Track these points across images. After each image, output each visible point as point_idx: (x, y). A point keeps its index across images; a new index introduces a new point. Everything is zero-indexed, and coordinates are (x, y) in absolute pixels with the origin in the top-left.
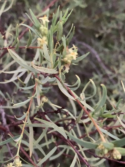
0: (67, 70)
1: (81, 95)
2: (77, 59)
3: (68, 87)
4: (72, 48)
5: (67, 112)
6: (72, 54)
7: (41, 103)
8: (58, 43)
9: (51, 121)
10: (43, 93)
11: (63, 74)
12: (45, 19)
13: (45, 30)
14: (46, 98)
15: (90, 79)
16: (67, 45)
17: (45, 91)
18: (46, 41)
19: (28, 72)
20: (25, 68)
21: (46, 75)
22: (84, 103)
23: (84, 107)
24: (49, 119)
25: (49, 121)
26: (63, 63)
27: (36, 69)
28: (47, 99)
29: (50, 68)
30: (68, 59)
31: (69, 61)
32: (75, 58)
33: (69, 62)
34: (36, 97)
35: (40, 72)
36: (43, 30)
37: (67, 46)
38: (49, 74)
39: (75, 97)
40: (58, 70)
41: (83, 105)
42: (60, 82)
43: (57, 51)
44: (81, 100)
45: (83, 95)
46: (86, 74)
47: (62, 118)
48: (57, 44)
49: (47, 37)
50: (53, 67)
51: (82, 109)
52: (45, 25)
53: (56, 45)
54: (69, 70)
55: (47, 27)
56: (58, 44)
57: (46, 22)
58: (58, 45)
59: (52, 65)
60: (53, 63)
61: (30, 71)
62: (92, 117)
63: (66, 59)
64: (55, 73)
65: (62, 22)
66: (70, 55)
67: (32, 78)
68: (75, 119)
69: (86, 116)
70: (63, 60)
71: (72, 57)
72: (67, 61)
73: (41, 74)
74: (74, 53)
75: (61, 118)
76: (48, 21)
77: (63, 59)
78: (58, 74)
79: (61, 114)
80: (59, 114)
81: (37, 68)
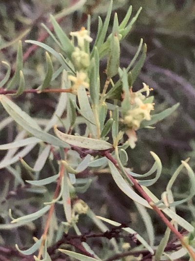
0: (132, 142)
1: (164, 195)
2: (152, 119)
3: (134, 178)
4: (142, 90)
5: (133, 235)
6: (143, 108)
7: (73, 215)
8: (111, 80)
9: (95, 256)
10: (77, 193)
11: (122, 150)
12: (82, 35)
13: (83, 58)
14: (82, 204)
15: (182, 161)
16: (130, 84)
17: (82, 188)
18: (85, 80)
19: (42, 145)
20: (37, 137)
21: (83, 153)
22: (171, 213)
23: (172, 223)
24: (91, 252)
25: (92, 256)
26: (123, 127)
27: (63, 139)
28: (87, 207)
29: (93, 137)
30: (134, 119)
31: (137, 123)
32: (148, 117)
33: (136, 126)
34: (61, 202)
35: (70, 145)
36: (78, 59)
37: (129, 88)
38: (90, 150)
39: (151, 200)
40: (111, 141)
41: (170, 219)
42: (117, 167)
43: (108, 97)
44: (165, 207)
45: (167, 195)
46: (175, 144)
47: (120, 250)
48: (107, 83)
49: (88, 72)
50: (100, 134)
51: (168, 228)
52: (83, 48)
53: (106, 86)
54: (136, 143)
55: (86, 52)
56: (110, 83)
57: (86, 41)
58: (110, 86)
59: (98, 129)
60: (99, 124)
61: (46, 143)
62: (189, 244)
63: (128, 118)
64: (104, 149)
65: (119, 36)
66: (138, 111)
67: (52, 157)
68: (152, 252)
69: (177, 243)
70: (122, 120)
71: (143, 115)
72: (131, 123)
73: (73, 148)
74: (147, 106)
75: (117, 251)
76: (90, 40)
77: (124, 119)
78: (112, 150)
79: (118, 241)
80: (113, 241)
81: (67, 138)
